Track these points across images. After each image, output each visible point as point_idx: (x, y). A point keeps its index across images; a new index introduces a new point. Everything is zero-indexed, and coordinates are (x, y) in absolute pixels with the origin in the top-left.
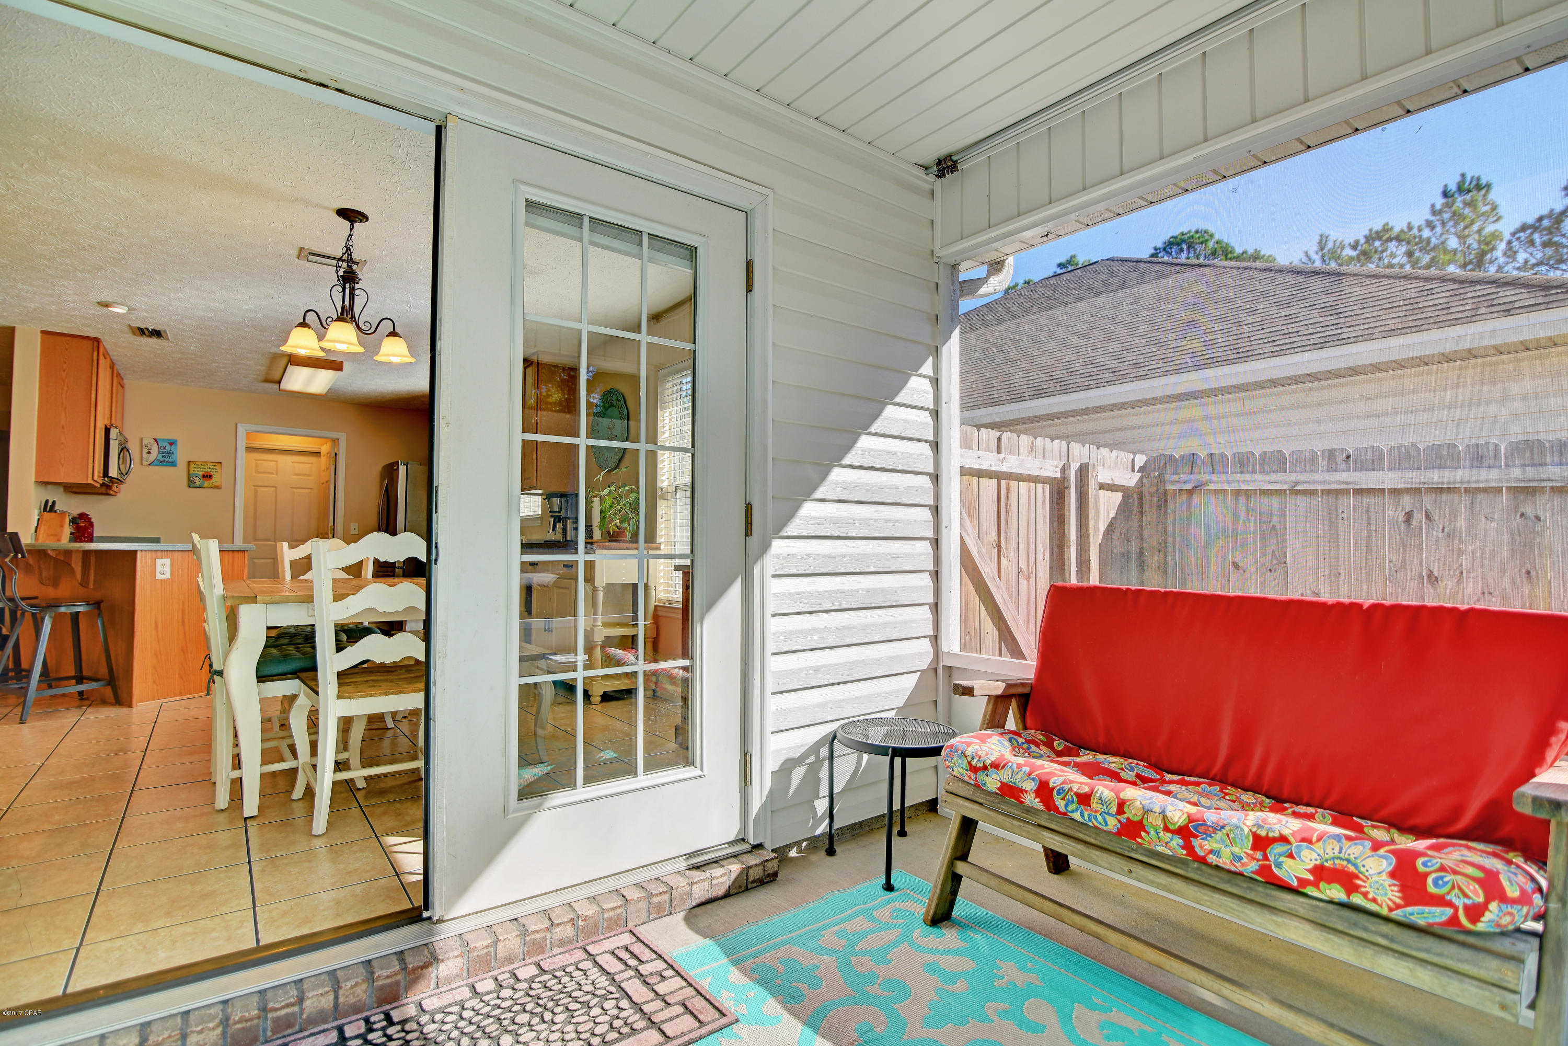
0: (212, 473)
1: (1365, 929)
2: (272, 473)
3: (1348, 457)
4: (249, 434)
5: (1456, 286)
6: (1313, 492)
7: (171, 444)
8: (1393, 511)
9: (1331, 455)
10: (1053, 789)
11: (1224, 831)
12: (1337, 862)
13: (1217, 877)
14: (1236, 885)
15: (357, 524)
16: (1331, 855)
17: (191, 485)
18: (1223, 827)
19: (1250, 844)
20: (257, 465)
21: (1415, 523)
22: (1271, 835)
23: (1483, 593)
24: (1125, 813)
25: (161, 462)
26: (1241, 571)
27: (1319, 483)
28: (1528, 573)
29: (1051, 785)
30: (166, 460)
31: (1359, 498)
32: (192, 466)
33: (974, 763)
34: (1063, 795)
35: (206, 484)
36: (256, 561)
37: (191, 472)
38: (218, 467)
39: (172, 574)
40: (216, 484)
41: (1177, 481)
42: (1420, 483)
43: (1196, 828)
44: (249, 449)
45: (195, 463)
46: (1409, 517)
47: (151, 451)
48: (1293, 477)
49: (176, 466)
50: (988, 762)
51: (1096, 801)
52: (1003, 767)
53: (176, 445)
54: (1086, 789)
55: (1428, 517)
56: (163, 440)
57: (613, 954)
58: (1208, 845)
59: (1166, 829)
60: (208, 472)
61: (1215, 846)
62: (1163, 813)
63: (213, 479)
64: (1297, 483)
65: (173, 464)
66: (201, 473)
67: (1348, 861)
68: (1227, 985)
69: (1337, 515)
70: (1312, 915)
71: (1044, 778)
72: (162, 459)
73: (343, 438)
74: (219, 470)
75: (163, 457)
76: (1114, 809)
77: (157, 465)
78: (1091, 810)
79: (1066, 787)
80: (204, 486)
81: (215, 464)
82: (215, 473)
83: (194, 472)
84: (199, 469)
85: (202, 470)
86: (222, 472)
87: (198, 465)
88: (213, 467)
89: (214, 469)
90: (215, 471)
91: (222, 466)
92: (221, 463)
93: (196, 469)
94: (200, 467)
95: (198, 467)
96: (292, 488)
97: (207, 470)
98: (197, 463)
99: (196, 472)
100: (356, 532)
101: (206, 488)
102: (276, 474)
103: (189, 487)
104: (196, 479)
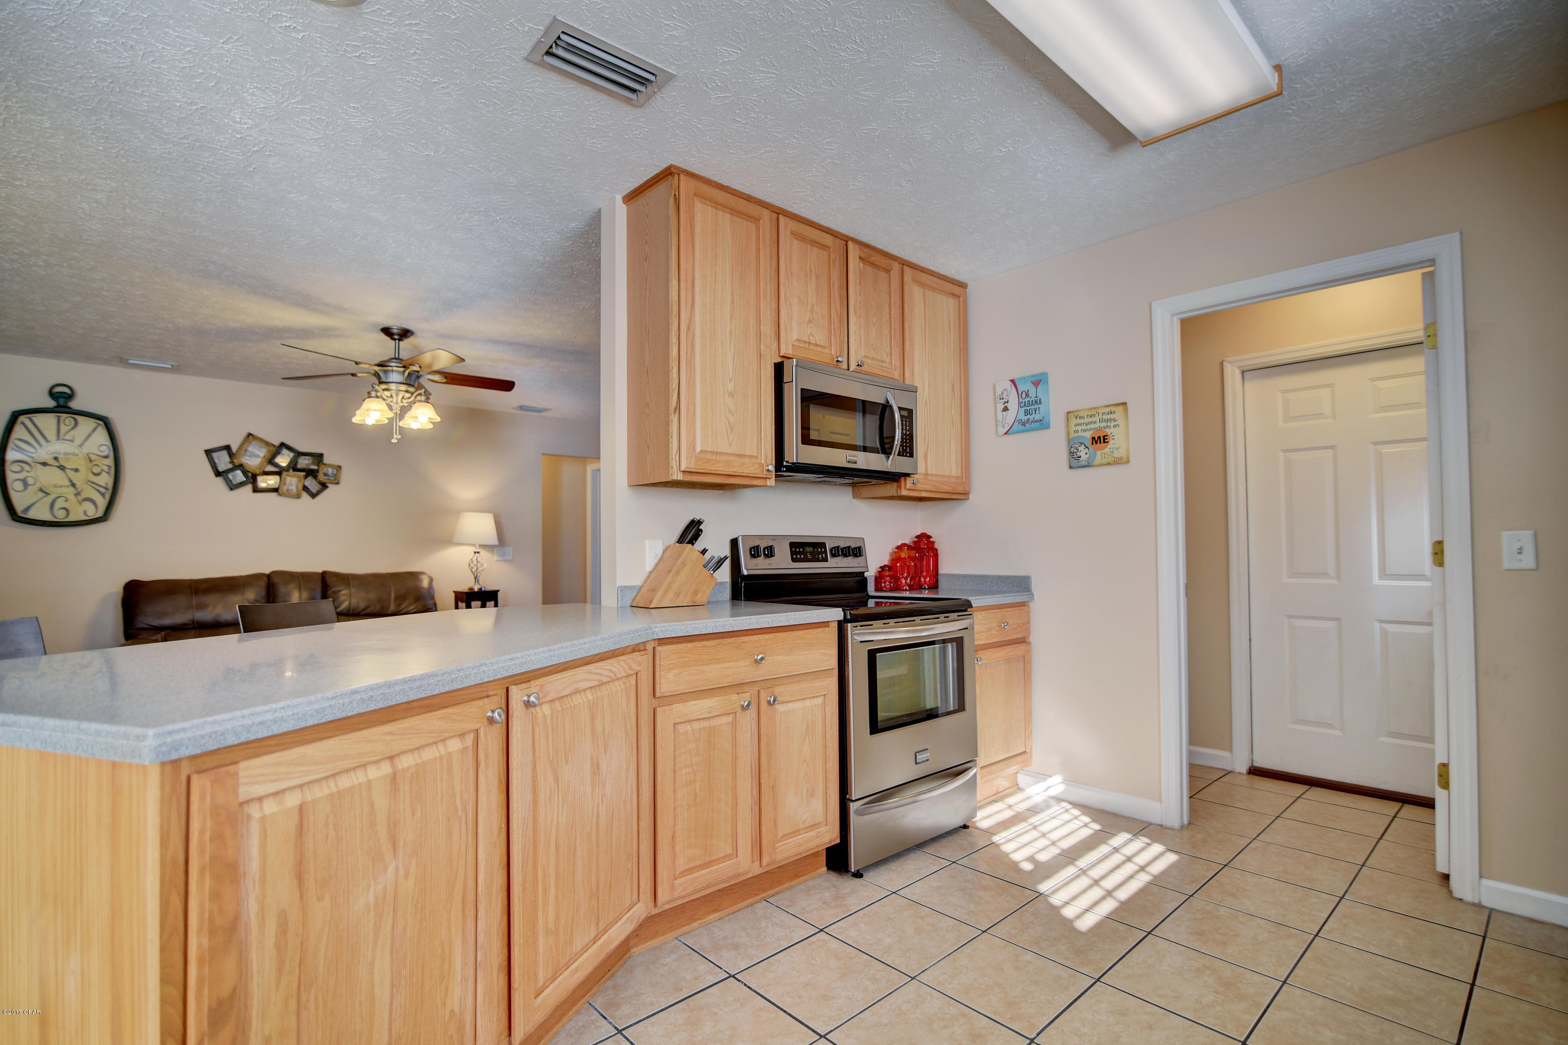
0: (1108, 431)
2: (1318, 416)
7: (1036, 384)
15: (1526, 534)
17: (1074, 463)
25: (1024, 424)
30: (1031, 418)
32: (1074, 421)
35: (1101, 454)
36: (1297, 622)
37: (1073, 435)
38: (1119, 414)
40: (1116, 454)
45: (1078, 413)
47: (1009, 405)
49: (1048, 426)
53: (1047, 382)
56: (1024, 379)
60: (1099, 429)
63: (1111, 444)
65: (1043, 424)
66: (1088, 435)
72: (1024, 418)
73: (1446, 248)
74: (1121, 422)
75: (1027, 413)
77: (1018, 432)
80: (1095, 463)
81: (1113, 409)
82: (1112, 430)
83: (1076, 435)
84: (1084, 427)
85: (1089, 427)
86: (1127, 426)
87: (1081, 418)
88: (1109, 417)
89: (1110, 420)
90: (1113, 424)
91: (1126, 411)
92: (1124, 404)
93: (1080, 428)
94: (1087, 420)
95: (1082, 421)
96: (1375, 443)
97: (1097, 425)
98: (1081, 414)
99: (1080, 434)
100: (1528, 561)
101: (1099, 465)
102: (1335, 417)
103: (1071, 468)
104: (1080, 448)
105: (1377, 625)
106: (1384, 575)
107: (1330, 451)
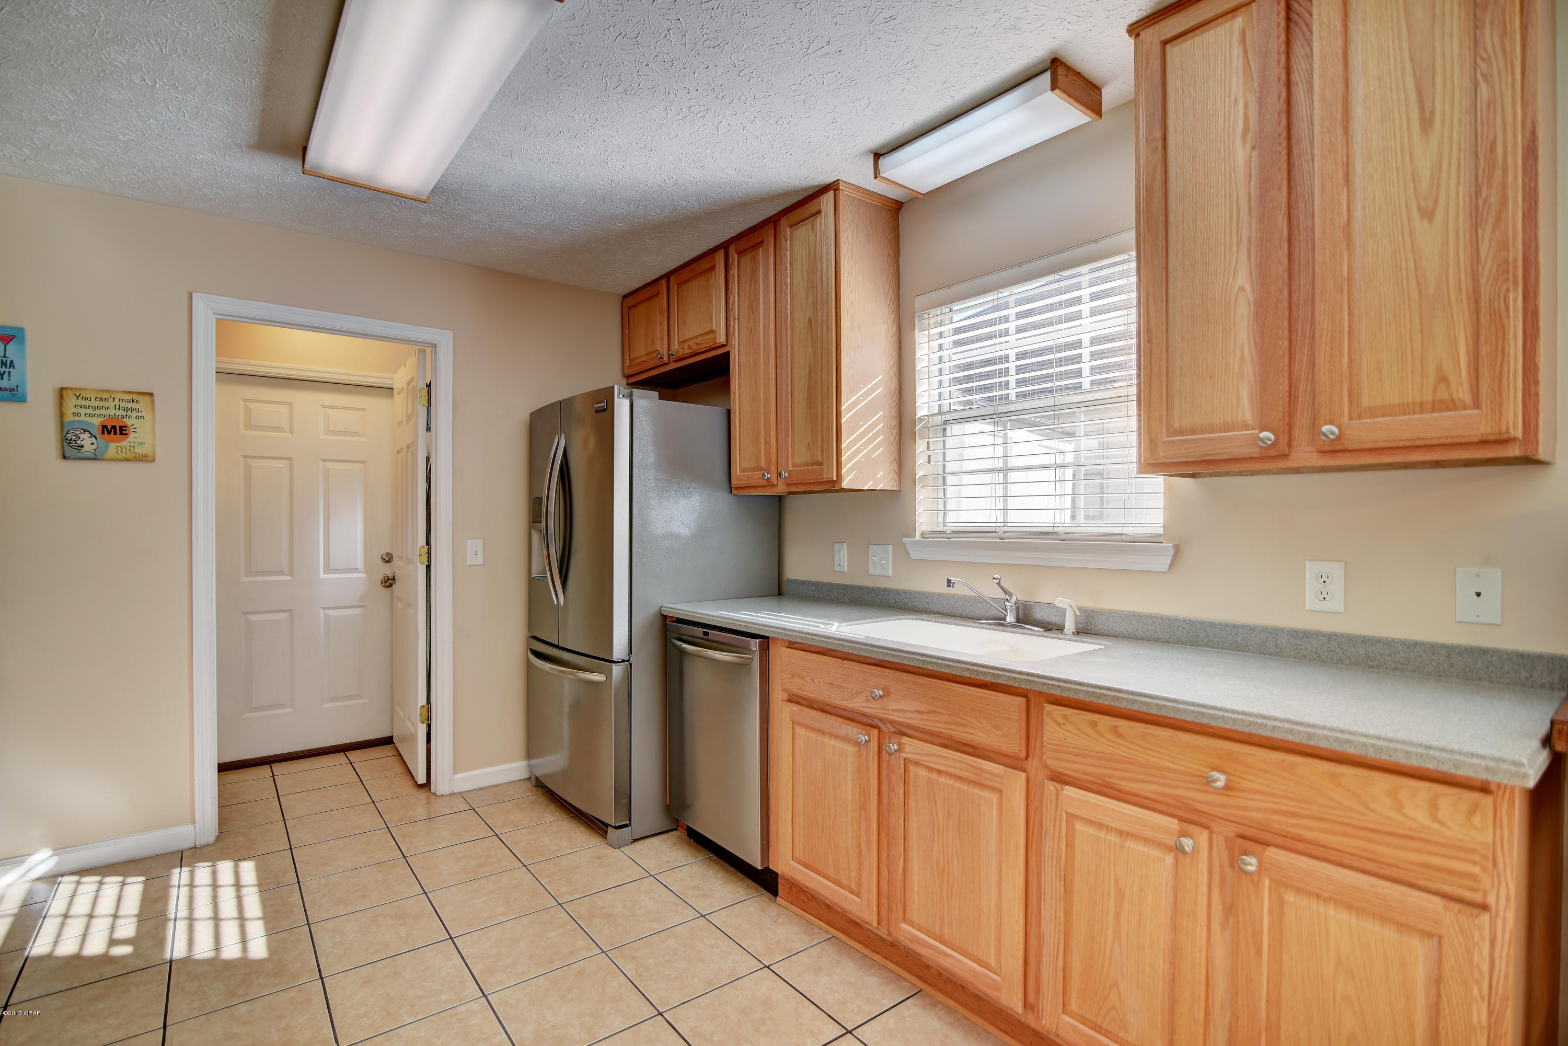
0: (128, 422)
4: (224, 325)
7: (6, 340)
15: (479, 542)
17: (69, 451)
20: (248, 411)
32: (71, 402)
35: (113, 448)
37: (69, 418)
38: (143, 404)
40: (138, 450)
44: (226, 375)
45: (79, 392)
49: (23, 400)
53: (22, 341)
60: (115, 417)
63: (132, 437)
65: (14, 395)
66: (97, 421)
73: (444, 339)
74: (145, 413)
80: (107, 456)
81: (135, 397)
82: (134, 421)
83: (77, 418)
84: (90, 411)
85: (98, 412)
86: (153, 419)
87: (85, 399)
88: (129, 405)
89: (132, 409)
90: (134, 414)
91: (153, 402)
92: (151, 394)
93: (83, 411)
94: (93, 403)
95: (87, 403)
96: (324, 460)
97: (112, 412)
98: (84, 394)
99: (83, 418)
100: (479, 560)
101: (113, 460)
102: (291, 432)
103: (64, 458)
104: (82, 436)
105: (322, 612)
106: (328, 570)
107: (287, 462)
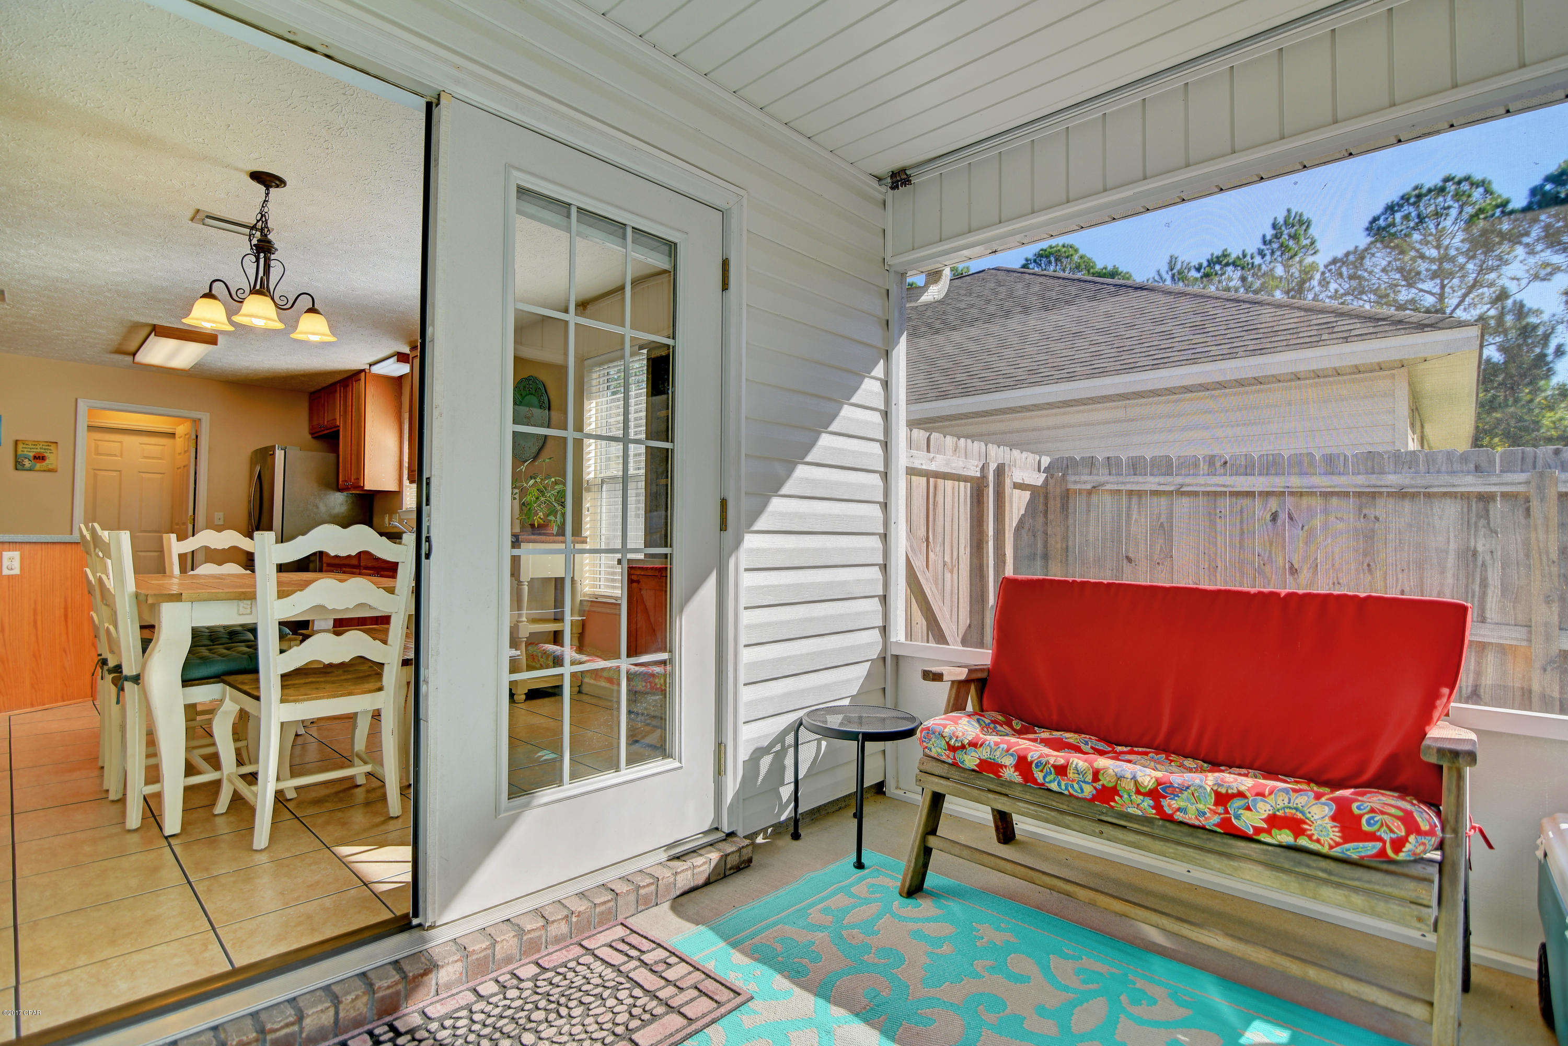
0: (46, 455)
1: (1308, 866)
2: (115, 455)
3: (1226, 463)
4: (91, 409)
5: (1302, 314)
6: (1195, 494)
8: (1260, 511)
9: (1211, 460)
10: (1032, 762)
11: (1189, 791)
12: (1287, 810)
13: (1180, 831)
14: (1197, 837)
15: (222, 514)
16: (1282, 805)
17: (19, 467)
18: (1188, 788)
19: (1213, 800)
20: (97, 447)
21: (1279, 522)
22: (1230, 791)
23: (1334, 584)
24: (1099, 780)
26: (1133, 564)
27: (1201, 485)
28: (1369, 565)
29: (1029, 759)
31: (1234, 500)
32: (20, 446)
33: (952, 743)
34: (1041, 768)
35: (38, 466)
37: (19, 452)
38: (53, 447)
39: (22, 568)
40: (50, 467)
41: (1081, 481)
42: (1285, 487)
43: (1164, 789)
44: (91, 428)
45: (24, 442)
46: (1274, 517)
48: (1179, 480)
50: (966, 742)
51: (1072, 771)
52: (981, 745)
54: (1062, 761)
55: (1291, 518)
57: (611, 946)
58: (1175, 804)
59: (1138, 792)
60: (40, 453)
61: (1182, 804)
62: (1134, 778)
63: (47, 461)
64: (1182, 486)
66: (32, 454)
67: (1297, 809)
68: (1186, 926)
69: (1216, 515)
70: (1262, 858)
71: (1022, 754)
73: (205, 418)
74: (54, 451)
76: (1089, 777)
78: (1069, 779)
79: (1044, 760)
80: (35, 469)
81: (50, 444)
82: (49, 454)
83: (23, 453)
84: (29, 450)
85: (32, 450)
86: (57, 454)
87: (27, 445)
88: (47, 448)
90: (49, 451)
91: (57, 446)
92: (56, 443)
93: (25, 450)
94: (30, 447)
95: (27, 447)
96: (138, 473)
97: (39, 450)
98: (26, 443)
99: (25, 453)
100: (221, 522)
101: (38, 471)
102: (121, 456)
103: (16, 469)
104: (25, 461)
106: (140, 531)
107: (119, 472)
